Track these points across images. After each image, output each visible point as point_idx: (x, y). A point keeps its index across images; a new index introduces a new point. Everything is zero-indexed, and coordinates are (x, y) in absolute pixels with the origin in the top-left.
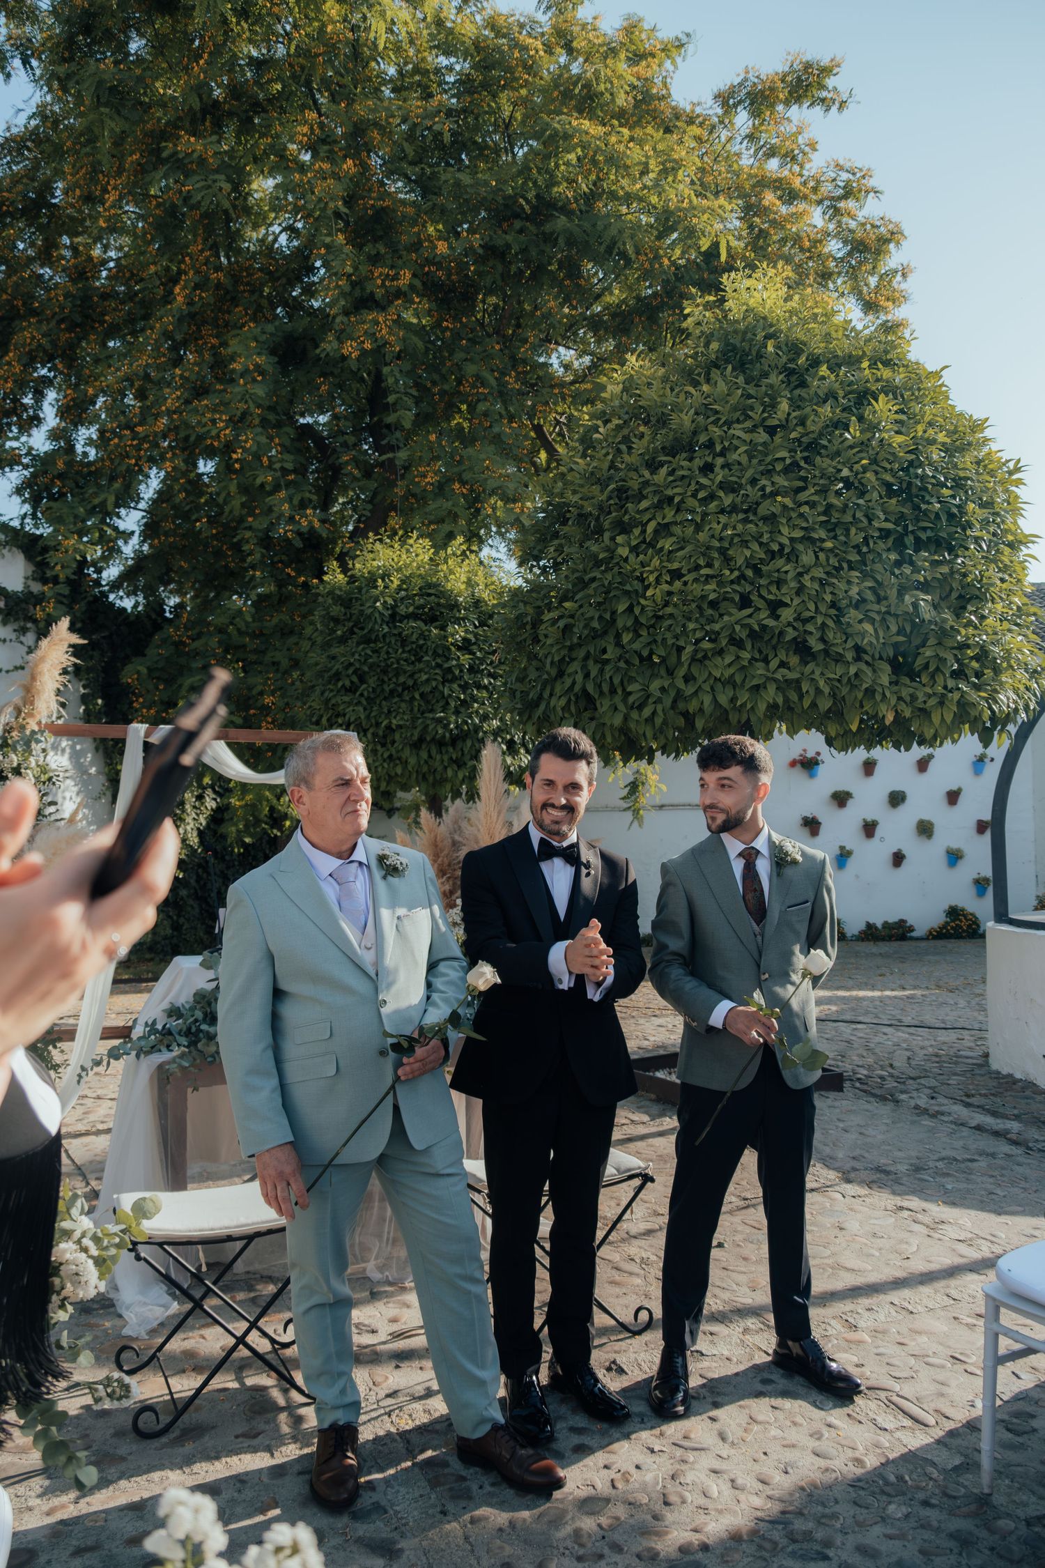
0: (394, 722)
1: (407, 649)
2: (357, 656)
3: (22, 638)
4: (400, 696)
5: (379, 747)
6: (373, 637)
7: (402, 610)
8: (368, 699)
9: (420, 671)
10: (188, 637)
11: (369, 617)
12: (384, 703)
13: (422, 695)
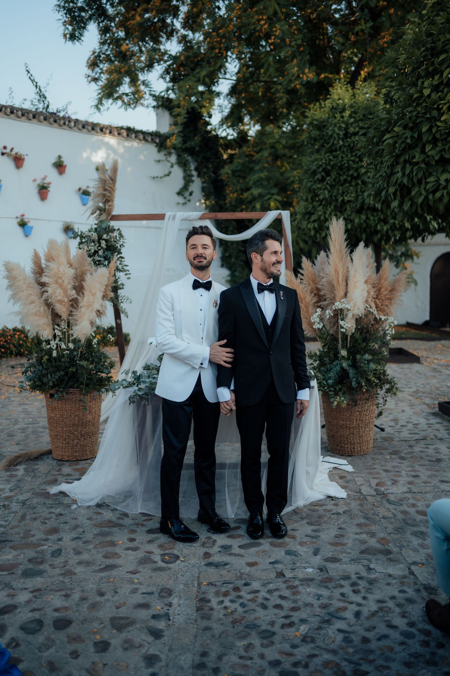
0: (346, 198)
1: (354, 154)
2: (324, 161)
3: (169, 159)
4: (350, 182)
6: (334, 148)
7: (351, 130)
8: (331, 186)
10: (254, 152)
11: (331, 136)
12: (340, 187)
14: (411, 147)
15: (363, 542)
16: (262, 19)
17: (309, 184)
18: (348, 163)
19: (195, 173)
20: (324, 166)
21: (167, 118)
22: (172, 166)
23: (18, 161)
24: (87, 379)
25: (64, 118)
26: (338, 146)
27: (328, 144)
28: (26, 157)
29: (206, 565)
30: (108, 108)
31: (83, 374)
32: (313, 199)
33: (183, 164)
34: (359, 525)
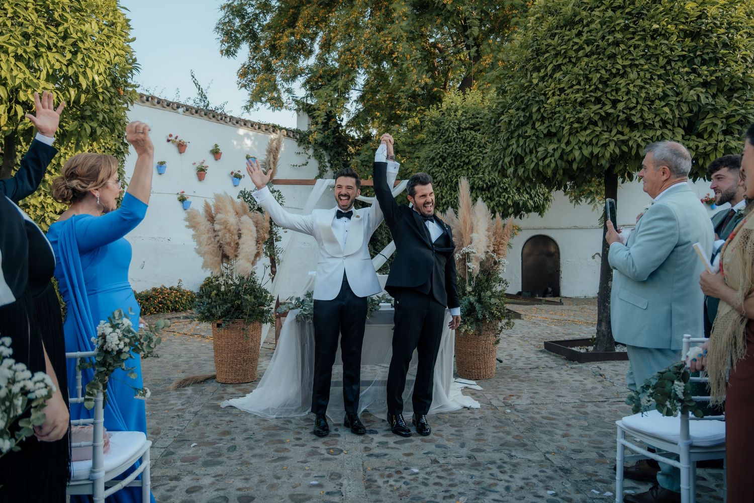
1: (465, 144)
2: (441, 150)
3: (307, 152)
4: (462, 167)
5: (453, 192)
6: (449, 140)
7: (463, 126)
8: (448, 170)
9: (472, 155)
11: (447, 130)
13: (473, 167)
14: (523, 124)
15: (501, 438)
18: (461, 151)
19: (328, 165)
20: (441, 154)
21: (306, 120)
22: (309, 158)
23: (181, 147)
24: (250, 310)
25: (221, 114)
26: (452, 138)
27: (444, 136)
28: (188, 144)
29: (367, 456)
30: (258, 109)
31: (246, 306)
33: (319, 157)
34: (495, 427)
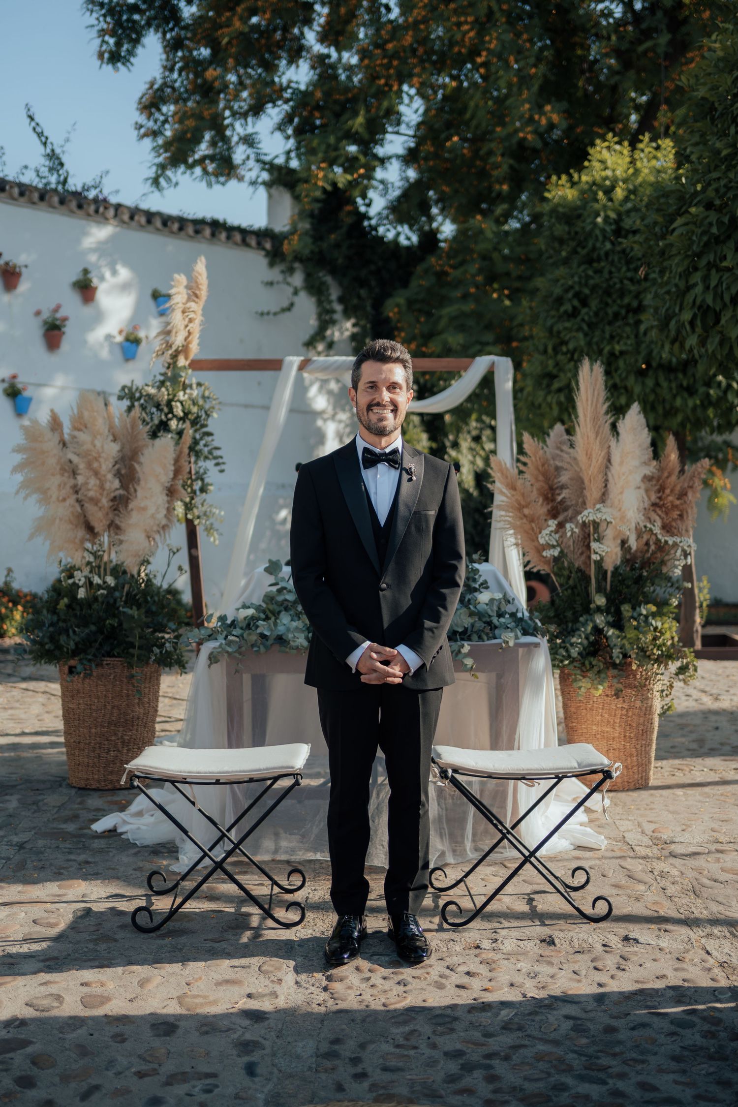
2: (576, 279)
3: (289, 280)
4: (625, 318)
6: (595, 256)
7: (628, 224)
8: (590, 325)
10: (450, 266)
11: (590, 234)
12: (607, 328)
16: (466, 22)
17: (549, 322)
18: (621, 282)
19: (338, 307)
20: (577, 288)
21: (287, 205)
22: (296, 292)
23: (10, 276)
25: (96, 200)
26: (602, 253)
27: (584, 248)
28: (24, 270)
32: (555, 350)
33: (315, 288)
